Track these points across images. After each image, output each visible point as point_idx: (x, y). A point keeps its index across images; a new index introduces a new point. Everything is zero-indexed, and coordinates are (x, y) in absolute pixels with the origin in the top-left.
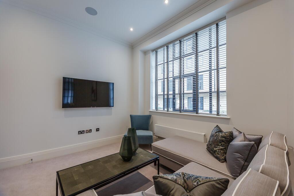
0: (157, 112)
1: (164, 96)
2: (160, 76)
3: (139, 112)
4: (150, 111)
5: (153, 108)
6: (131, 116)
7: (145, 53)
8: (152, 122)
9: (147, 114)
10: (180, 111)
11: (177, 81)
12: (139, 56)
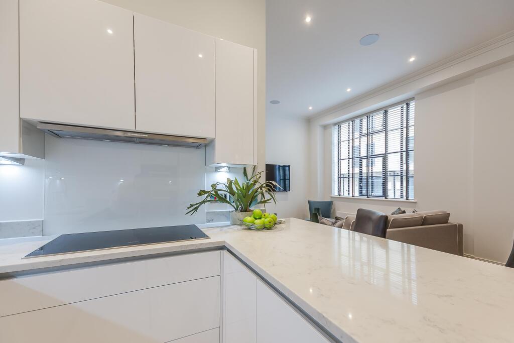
0: (340, 198)
1: (349, 179)
2: (344, 154)
3: (319, 197)
4: (331, 197)
5: (335, 193)
6: (309, 201)
7: (325, 127)
8: (334, 210)
9: (328, 200)
10: (367, 196)
11: (364, 161)
12: (318, 132)
